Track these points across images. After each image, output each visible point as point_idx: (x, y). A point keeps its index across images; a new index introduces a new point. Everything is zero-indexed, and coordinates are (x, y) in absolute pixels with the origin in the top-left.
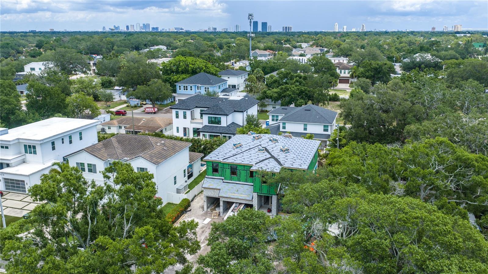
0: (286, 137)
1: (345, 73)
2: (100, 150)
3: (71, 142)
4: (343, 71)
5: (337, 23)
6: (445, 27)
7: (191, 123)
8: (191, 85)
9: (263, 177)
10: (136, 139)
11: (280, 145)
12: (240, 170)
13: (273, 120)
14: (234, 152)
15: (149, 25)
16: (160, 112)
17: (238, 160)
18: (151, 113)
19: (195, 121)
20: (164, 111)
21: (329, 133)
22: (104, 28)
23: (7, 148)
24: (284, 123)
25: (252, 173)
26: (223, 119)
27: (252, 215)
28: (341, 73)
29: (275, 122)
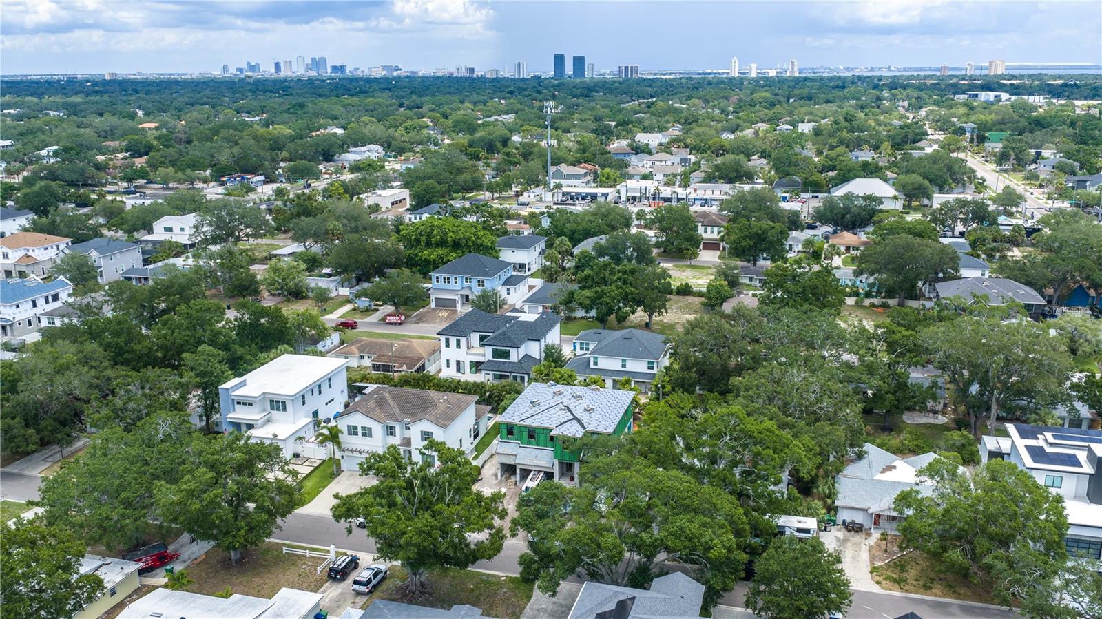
0: (592, 390)
1: (712, 232)
2: (374, 410)
3: (320, 393)
4: (709, 229)
5: (736, 59)
6: (969, 65)
7: (467, 353)
8: (455, 276)
9: (564, 443)
10: (413, 394)
11: (584, 403)
12: (538, 434)
13: (582, 349)
14: (531, 412)
15: (325, 60)
16: (408, 320)
17: (536, 422)
18: (396, 324)
19: (472, 351)
20: (415, 319)
21: (655, 371)
22: (225, 68)
23: (250, 404)
24: (595, 358)
25: (552, 438)
26: (513, 352)
27: (552, 486)
28: (706, 232)
29: (584, 352)
